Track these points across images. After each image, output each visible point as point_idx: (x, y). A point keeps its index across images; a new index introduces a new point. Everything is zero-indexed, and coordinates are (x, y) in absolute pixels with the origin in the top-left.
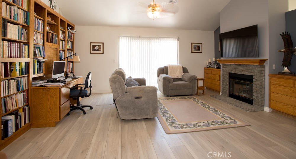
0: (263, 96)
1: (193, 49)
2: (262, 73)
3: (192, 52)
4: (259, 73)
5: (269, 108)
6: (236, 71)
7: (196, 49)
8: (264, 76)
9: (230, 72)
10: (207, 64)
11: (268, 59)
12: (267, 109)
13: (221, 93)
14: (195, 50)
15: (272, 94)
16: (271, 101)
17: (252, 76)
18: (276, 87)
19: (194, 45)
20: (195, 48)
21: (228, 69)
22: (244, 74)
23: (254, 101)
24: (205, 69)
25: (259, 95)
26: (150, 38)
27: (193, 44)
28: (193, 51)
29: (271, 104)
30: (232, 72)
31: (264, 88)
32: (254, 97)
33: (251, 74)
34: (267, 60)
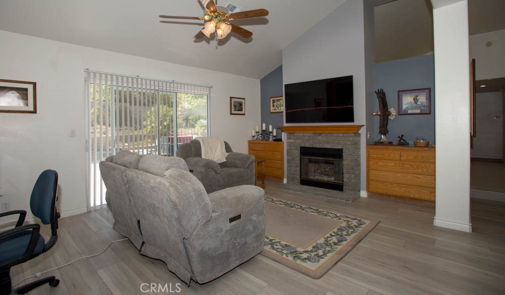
0: (358, 176)
1: (233, 109)
2: (357, 145)
3: (231, 114)
4: (352, 144)
5: (366, 192)
6: (313, 142)
7: (237, 109)
8: (359, 149)
9: (303, 145)
10: (253, 135)
11: (365, 124)
12: (364, 194)
13: (285, 181)
14: (235, 110)
15: (372, 172)
16: (371, 182)
17: (341, 150)
18: (377, 162)
19: (234, 102)
20: (235, 107)
21: (298, 141)
22: (328, 147)
23: (346, 185)
24: (250, 142)
25: (353, 176)
27: (233, 100)
28: (233, 112)
29: (370, 186)
30: (307, 145)
31: (359, 165)
32: (345, 180)
33: (339, 147)
34: (364, 126)
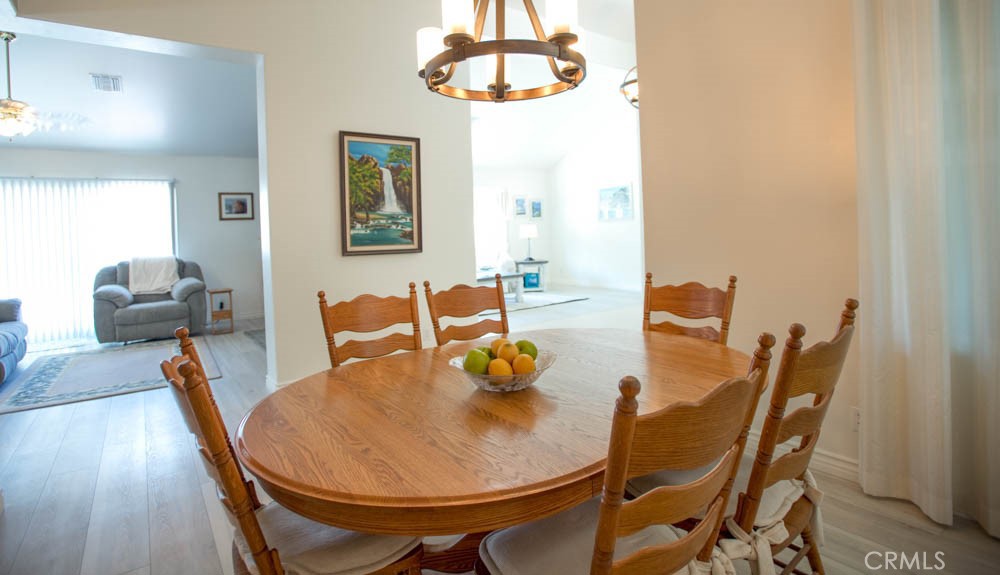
1: (224, 211)
3: (221, 219)
7: (234, 210)
14: (231, 213)
19: (227, 200)
20: (229, 208)
26: (70, 180)
27: (224, 197)
28: (225, 216)
